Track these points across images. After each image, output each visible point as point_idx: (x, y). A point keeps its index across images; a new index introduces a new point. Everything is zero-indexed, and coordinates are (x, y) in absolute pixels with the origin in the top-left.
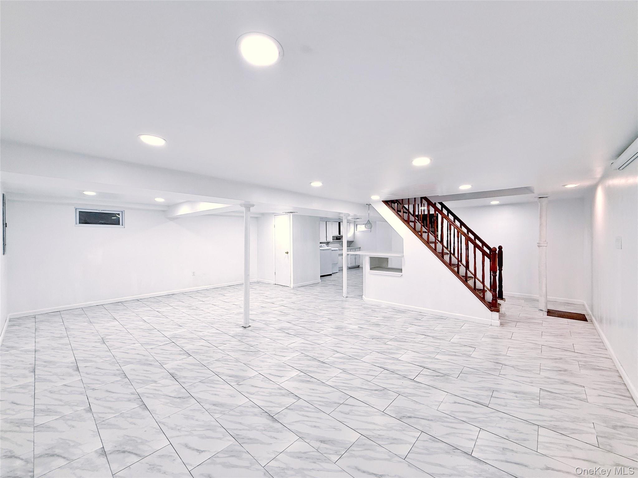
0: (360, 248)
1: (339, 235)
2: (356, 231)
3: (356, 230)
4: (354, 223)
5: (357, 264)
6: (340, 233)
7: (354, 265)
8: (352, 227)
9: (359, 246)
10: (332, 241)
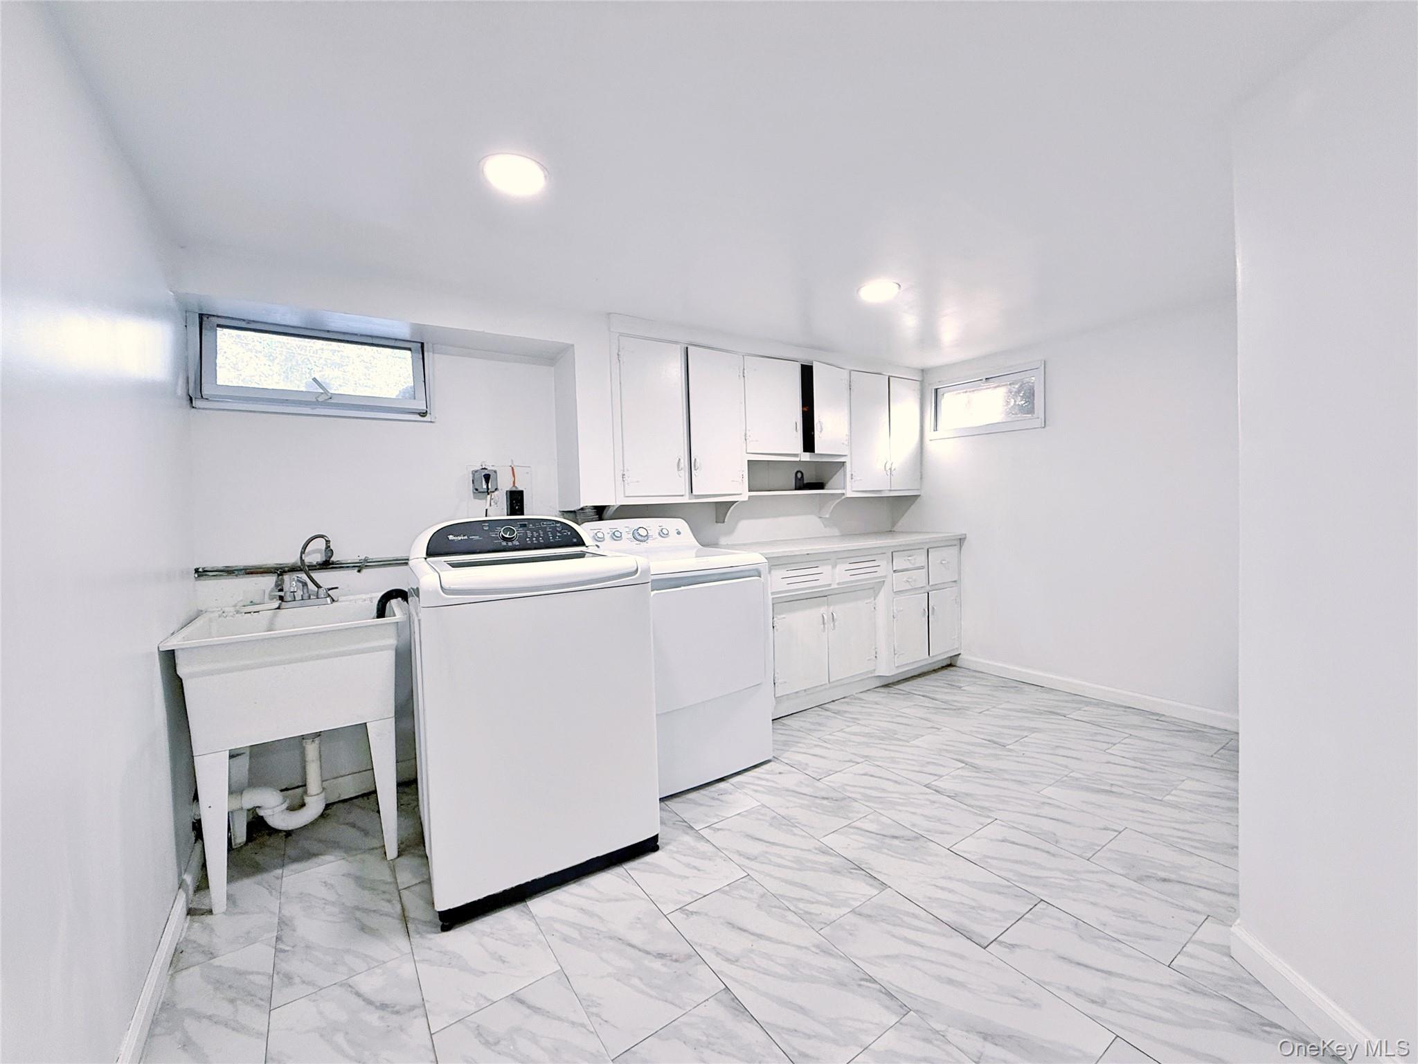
0: (961, 540)
1: (806, 457)
2: (929, 433)
3: (936, 430)
4: (922, 382)
5: (940, 653)
6: (809, 445)
7: (917, 657)
8: (906, 406)
9: (959, 531)
10: (745, 495)
